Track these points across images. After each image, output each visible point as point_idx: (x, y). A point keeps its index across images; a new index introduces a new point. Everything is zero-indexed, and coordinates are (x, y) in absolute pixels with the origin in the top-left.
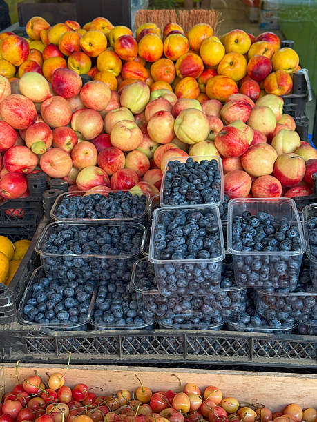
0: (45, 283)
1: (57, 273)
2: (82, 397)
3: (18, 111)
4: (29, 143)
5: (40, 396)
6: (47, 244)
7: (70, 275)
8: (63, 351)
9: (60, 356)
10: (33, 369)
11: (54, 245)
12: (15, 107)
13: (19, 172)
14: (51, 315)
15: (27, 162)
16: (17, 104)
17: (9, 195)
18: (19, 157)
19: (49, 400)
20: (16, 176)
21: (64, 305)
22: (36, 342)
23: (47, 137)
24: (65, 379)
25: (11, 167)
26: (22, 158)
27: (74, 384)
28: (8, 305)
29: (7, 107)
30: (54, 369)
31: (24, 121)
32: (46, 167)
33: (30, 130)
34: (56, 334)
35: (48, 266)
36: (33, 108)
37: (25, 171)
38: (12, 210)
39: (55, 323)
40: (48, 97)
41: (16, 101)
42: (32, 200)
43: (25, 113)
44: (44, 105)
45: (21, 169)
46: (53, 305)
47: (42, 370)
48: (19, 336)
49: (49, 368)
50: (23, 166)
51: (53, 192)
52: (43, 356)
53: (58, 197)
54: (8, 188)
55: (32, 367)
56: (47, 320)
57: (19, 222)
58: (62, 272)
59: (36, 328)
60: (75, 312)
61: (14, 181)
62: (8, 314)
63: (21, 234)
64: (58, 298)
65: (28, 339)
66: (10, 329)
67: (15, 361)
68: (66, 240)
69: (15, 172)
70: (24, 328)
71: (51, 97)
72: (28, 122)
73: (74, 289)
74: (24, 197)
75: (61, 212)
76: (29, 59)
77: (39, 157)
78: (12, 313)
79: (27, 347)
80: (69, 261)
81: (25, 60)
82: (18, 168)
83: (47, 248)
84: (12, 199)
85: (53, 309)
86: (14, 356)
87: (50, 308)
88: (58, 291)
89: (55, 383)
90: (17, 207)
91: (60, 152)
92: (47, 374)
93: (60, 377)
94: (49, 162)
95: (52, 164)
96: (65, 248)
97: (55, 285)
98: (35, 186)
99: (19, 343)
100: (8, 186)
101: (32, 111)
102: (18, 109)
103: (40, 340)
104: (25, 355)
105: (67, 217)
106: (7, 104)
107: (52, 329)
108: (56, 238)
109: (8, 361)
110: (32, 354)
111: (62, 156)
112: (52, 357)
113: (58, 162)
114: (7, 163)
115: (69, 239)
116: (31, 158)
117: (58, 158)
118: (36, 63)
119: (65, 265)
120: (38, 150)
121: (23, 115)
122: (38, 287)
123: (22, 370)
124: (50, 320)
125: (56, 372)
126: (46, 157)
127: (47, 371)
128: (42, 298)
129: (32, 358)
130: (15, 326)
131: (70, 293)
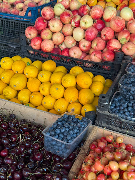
0: (119, 98)
1: (125, 95)
2: (130, 150)
3: (118, 24)
4: (119, 38)
5: (112, 144)
6: (123, 82)
7: (131, 97)
8: (124, 128)
9: (123, 130)
10: (111, 132)
11: (126, 83)
12: (117, 22)
13: (112, 50)
14: (122, 112)
15: (117, 46)
16: (118, 21)
17: (106, 59)
18: (114, 44)
19: (116, 147)
20: (111, 52)
21: (128, 109)
22: (114, 122)
23: (128, 37)
24: (124, 140)
25: (110, 47)
26: (115, 44)
27: (127, 143)
28: (106, 103)
29: (114, 21)
30: (119, 135)
31: (119, 29)
32: (125, 50)
33: (121, 33)
34: (123, 120)
35: (122, 92)
36: (124, 23)
37: (115, 50)
38: (105, 66)
39: (124, 116)
40: (132, 19)
41: (118, 19)
42: (115, 63)
43: (121, 25)
44: (129, 23)
45: (113, 49)
46: (123, 108)
47: (115, 134)
48: (107, 117)
49: (117, 134)
50: (115, 48)
51: (127, 61)
52: (115, 128)
53: (129, 63)
54: (107, 56)
55: (111, 131)
56: (120, 114)
57: (107, 72)
58: (128, 96)
59: (115, 116)
60: (132, 113)
61: (110, 54)
62: (105, 107)
63: (107, 77)
64: (125, 106)
65: (111, 119)
66: (105, 113)
67: (104, 127)
68: (132, 82)
69: (111, 50)
70: (111, 114)
71: (133, 19)
72: (121, 29)
73: (132, 104)
74: (112, 61)
75: (130, 70)
76: (123, 2)
77: (122, 45)
78: (107, 107)
79: (109, 123)
80: (133, 91)
81: (121, 3)
82: (113, 48)
83: (123, 84)
84: (107, 61)
85: (123, 110)
86: (103, 125)
87: (121, 109)
88: (125, 103)
89: (120, 141)
90: (108, 65)
91: (132, 44)
92: (116, 136)
93: (122, 139)
94: (127, 48)
95: (128, 49)
96: (131, 85)
97: (124, 100)
98: (118, 57)
99: (106, 120)
100: (107, 55)
101: (124, 25)
102: (118, 23)
103: (116, 121)
104: (108, 126)
105: (133, 72)
106: (114, 20)
107: (122, 118)
108: (127, 81)
109: (101, 126)
110: (110, 126)
111: (133, 46)
112: (119, 129)
113: (131, 49)
114: (108, 46)
115: (133, 82)
116: (119, 45)
117: (131, 47)
118: (126, 4)
119: (130, 93)
120: (123, 42)
121: (120, 26)
122: (116, 99)
123: (106, 131)
124: (121, 114)
125: (120, 136)
126: (126, 46)
127: (116, 134)
128: (118, 104)
129: (111, 128)
130: (107, 113)
131: (131, 105)
